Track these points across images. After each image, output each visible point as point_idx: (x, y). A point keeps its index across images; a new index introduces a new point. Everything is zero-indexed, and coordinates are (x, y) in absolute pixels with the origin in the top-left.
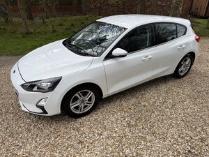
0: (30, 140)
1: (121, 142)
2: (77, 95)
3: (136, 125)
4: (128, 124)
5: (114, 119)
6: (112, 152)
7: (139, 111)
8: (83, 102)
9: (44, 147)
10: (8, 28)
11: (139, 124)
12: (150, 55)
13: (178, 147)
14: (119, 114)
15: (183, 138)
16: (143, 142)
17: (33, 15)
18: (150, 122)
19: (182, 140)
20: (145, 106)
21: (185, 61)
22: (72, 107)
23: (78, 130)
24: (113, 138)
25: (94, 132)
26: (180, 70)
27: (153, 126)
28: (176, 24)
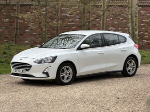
12: (103, 51)
21: (131, 62)
22: (61, 76)
28: (118, 35)
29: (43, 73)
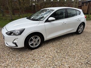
0: (9, 59)
1: (53, 59)
2: (32, 38)
3: (60, 52)
4: (57, 52)
5: (49, 50)
6: (49, 63)
7: (61, 47)
8: (35, 42)
9: (15, 62)
10: (4, 18)
11: (62, 52)
12: (65, 22)
13: (81, 61)
14: (52, 48)
15: (83, 57)
16: (64, 59)
17: (15, 14)
18: (67, 51)
19: (83, 58)
20: (64, 45)
21: (81, 26)
22: (30, 44)
23: (32, 54)
24: (49, 58)
25: (40, 55)
26: (79, 30)
27: (68, 53)
28: (76, 10)
29: (13, 43)
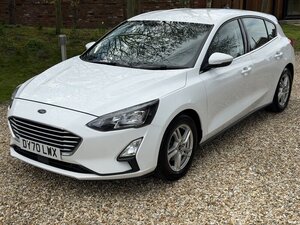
2: (175, 133)
12: (249, 66)
22: (169, 157)
26: (279, 96)
28: (264, 20)
29: (120, 159)
